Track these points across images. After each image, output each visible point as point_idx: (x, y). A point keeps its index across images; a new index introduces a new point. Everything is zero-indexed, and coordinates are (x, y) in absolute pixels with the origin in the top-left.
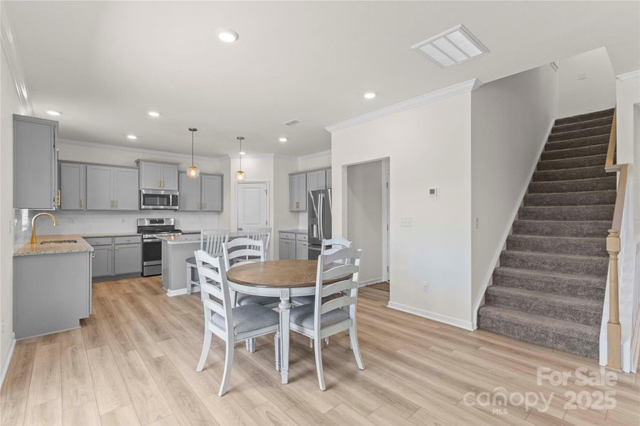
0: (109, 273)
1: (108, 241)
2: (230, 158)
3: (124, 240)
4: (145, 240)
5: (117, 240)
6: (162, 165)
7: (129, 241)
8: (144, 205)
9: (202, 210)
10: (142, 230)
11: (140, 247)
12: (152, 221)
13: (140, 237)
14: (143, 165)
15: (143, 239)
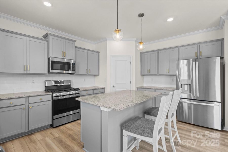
0: (24, 130)
1: (23, 101)
2: (106, 40)
3: (37, 99)
4: (54, 98)
5: (31, 100)
6: (65, 40)
7: (41, 99)
8: (52, 69)
9: (88, 74)
10: (48, 89)
11: (50, 103)
12: (56, 82)
13: (50, 96)
14: (50, 38)
15: (52, 97)
